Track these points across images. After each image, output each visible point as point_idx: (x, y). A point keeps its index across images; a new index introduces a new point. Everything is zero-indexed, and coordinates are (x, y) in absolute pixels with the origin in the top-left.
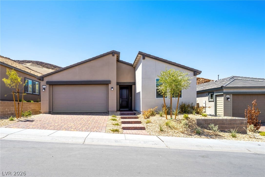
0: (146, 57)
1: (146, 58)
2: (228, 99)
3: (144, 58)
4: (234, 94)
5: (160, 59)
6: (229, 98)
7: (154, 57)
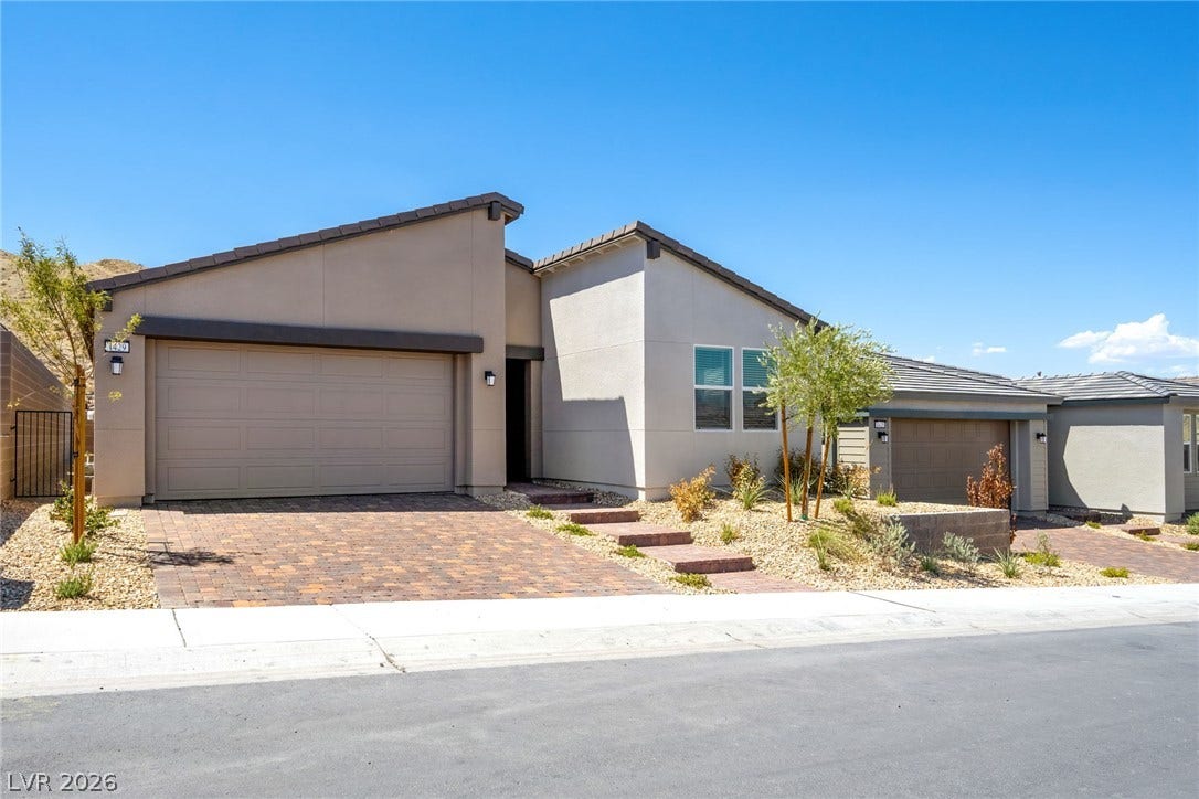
0: (663, 254)
1: (665, 256)
2: (881, 434)
3: (653, 254)
4: (898, 418)
5: (710, 266)
6: (884, 434)
7: (690, 255)
